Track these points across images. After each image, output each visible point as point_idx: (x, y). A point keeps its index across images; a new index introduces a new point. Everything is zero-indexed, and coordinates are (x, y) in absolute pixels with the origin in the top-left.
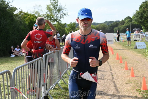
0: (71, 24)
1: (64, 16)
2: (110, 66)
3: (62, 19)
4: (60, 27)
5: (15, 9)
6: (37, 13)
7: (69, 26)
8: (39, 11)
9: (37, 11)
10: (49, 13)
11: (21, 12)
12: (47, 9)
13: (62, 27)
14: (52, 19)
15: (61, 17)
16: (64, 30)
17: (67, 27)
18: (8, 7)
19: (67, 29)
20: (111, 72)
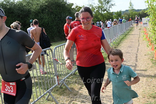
0: (118, 12)
1: (112, 6)
2: (139, 43)
3: (110, 9)
4: (109, 15)
5: (72, 4)
6: (91, 5)
7: (116, 14)
8: (93, 4)
9: (91, 4)
10: (100, 5)
11: (77, 7)
12: (99, 2)
13: (111, 15)
14: (103, 9)
15: (110, 7)
16: (112, 17)
17: (115, 15)
18: (66, 4)
19: (115, 16)
20: (138, 48)
